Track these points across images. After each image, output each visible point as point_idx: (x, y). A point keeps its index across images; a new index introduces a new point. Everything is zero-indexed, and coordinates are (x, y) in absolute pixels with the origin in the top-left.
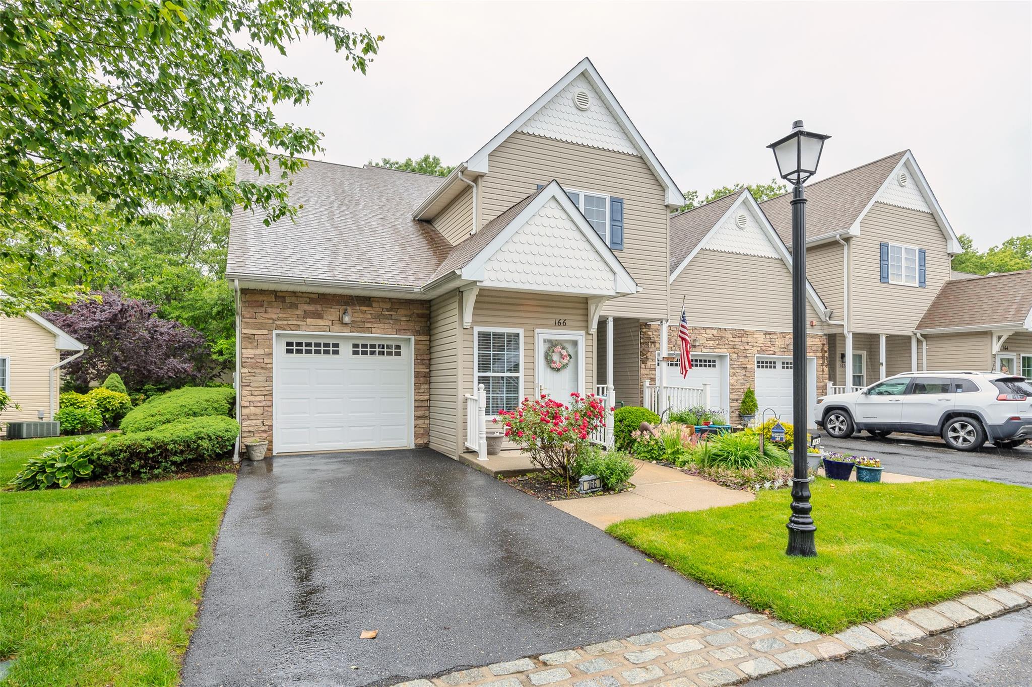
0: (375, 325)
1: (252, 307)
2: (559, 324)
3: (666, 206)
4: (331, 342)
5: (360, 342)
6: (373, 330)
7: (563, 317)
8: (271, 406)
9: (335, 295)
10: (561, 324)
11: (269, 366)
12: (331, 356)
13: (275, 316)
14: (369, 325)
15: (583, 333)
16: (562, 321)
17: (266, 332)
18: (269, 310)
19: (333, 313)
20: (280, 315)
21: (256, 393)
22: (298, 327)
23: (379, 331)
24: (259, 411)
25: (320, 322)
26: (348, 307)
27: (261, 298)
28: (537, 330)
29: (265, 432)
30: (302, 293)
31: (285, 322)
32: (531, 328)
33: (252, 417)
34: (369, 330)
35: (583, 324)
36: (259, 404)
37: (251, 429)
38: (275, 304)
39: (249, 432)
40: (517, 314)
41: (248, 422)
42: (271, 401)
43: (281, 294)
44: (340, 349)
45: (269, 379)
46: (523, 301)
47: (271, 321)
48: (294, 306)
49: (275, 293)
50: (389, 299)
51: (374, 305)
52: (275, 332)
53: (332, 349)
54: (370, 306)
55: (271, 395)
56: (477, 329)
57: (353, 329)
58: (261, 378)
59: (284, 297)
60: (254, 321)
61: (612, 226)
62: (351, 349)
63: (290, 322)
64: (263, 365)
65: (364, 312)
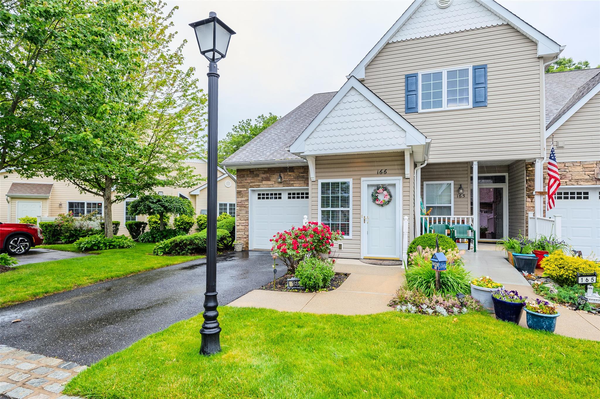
0: (296, 182)
1: (241, 178)
2: (381, 173)
3: (539, 58)
4: (278, 192)
5: (292, 192)
6: (294, 185)
7: (384, 168)
8: (248, 226)
9: (275, 168)
10: (382, 173)
11: (247, 206)
12: (278, 200)
13: (249, 181)
14: (292, 182)
15: (401, 178)
16: (383, 171)
17: (246, 189)
18: (247, 178)
19: (275, 177)
20: (252, 181)
21: (242, 219)
22: (259, 186)
23: (297, 185)
24: (243, 228)
25: (269, 183)
26: (281, 174)
27: (244, 173)
28: (362, 179)
29: (245, 238)
30: (261, 168)
31: (254, 184)
32: (358, 177)
33: (240, 231)
34: (292, 185)
35: (401, 171)
36: (243, 224)
37: (240, 236)
38: (249, 175)
39: (239, 238)
40: (351, 169)
41: (239, 233)
42: (248, 223)
43: (252, 170)
44: (282, 196)
45: (247, 212)
46: (352, 161)
47: (248, 184)
48: (257, 176)
49: (249, 170)
50: (303, 166)
51: (295, 171)
52: (250, 189)
53: (278, 196)
54: (293, 171)
55: (248, 220)
56: (320, 181)
57: (284, 185)
58: (244, 212)
59: (253, 171)
60: (241, 184)
61: (475, 89)
62: (287, 196)
63: (256, 184)
64: (245, 206)
65: (290, 175)
